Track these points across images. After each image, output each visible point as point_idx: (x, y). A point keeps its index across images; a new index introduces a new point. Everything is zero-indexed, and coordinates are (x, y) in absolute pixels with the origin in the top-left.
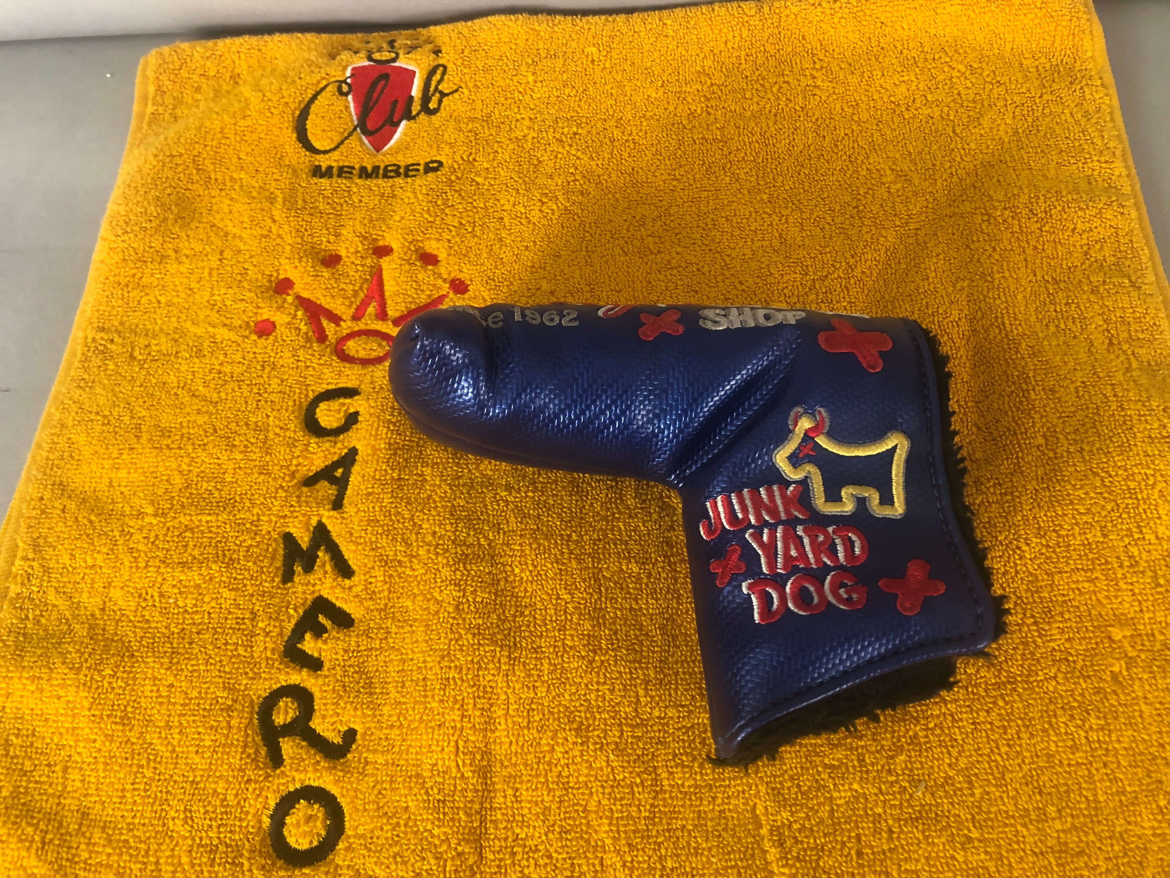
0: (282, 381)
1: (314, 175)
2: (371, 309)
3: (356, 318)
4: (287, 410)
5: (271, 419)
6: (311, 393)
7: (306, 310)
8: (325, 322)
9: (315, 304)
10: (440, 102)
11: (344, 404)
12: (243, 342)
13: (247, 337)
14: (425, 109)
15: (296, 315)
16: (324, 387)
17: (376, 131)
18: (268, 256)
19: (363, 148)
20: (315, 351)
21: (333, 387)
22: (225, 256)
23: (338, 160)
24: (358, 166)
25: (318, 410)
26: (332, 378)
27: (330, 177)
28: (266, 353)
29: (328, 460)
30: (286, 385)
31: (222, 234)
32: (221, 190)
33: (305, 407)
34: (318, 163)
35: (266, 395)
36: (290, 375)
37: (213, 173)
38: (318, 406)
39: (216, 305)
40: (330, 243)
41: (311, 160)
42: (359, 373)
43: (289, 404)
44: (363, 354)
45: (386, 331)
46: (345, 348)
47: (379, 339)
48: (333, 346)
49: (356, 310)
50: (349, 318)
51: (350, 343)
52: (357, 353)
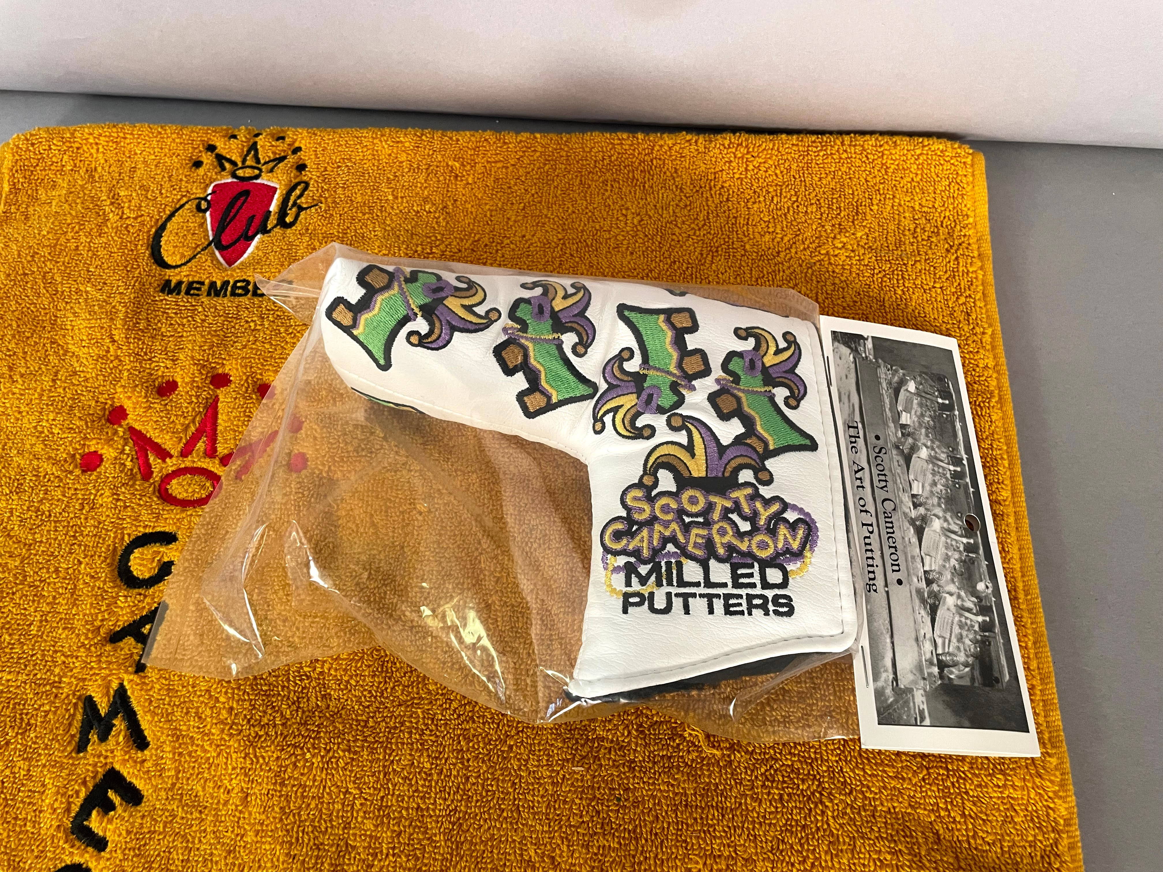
0: (100, 523)
1: (162, 291)
2: (201, 445)
4: (100, 556)
5: (83, 566)
6: (126, 537)
7: (135, 444)
8: (151, 458)
9: (146, 436)
10: (297, 215)
11: (158, 552)
12: (66, 476)
13: (71, 472)
14: (282, 223)
15: (124, 450)
16: (142, 531)
17: (231, 245)
18: (104, 381)
19: (215, 262)
20: (137, 490)
21: (151, 531)
22: (59, 377)
23: (188, 275)
24: (207, 282)
25: (132, 557)
26: (150, 521)
27: (178, 294)
28: (87, 489)
29: (136, 615)
30: (102, 528)
31: (61, 352)
32: (67, 303)
33: (119, 553)
34: (167, 278)
35: (81, 538)
36: (108, 516)
37: (60, 285)
38: (132, 552)
39: (42, 432)
40: (167, 368)
41: (160, 275)
42: (178, 517)
43: (103, 549)
44: (185, 495)
45: (212, 469)
46: (168, 487)
47: (204, 479)
48: (157, 485)
49: (185, 445)
50: (176, 454)
51: (174, 481)
52: (180, 493)
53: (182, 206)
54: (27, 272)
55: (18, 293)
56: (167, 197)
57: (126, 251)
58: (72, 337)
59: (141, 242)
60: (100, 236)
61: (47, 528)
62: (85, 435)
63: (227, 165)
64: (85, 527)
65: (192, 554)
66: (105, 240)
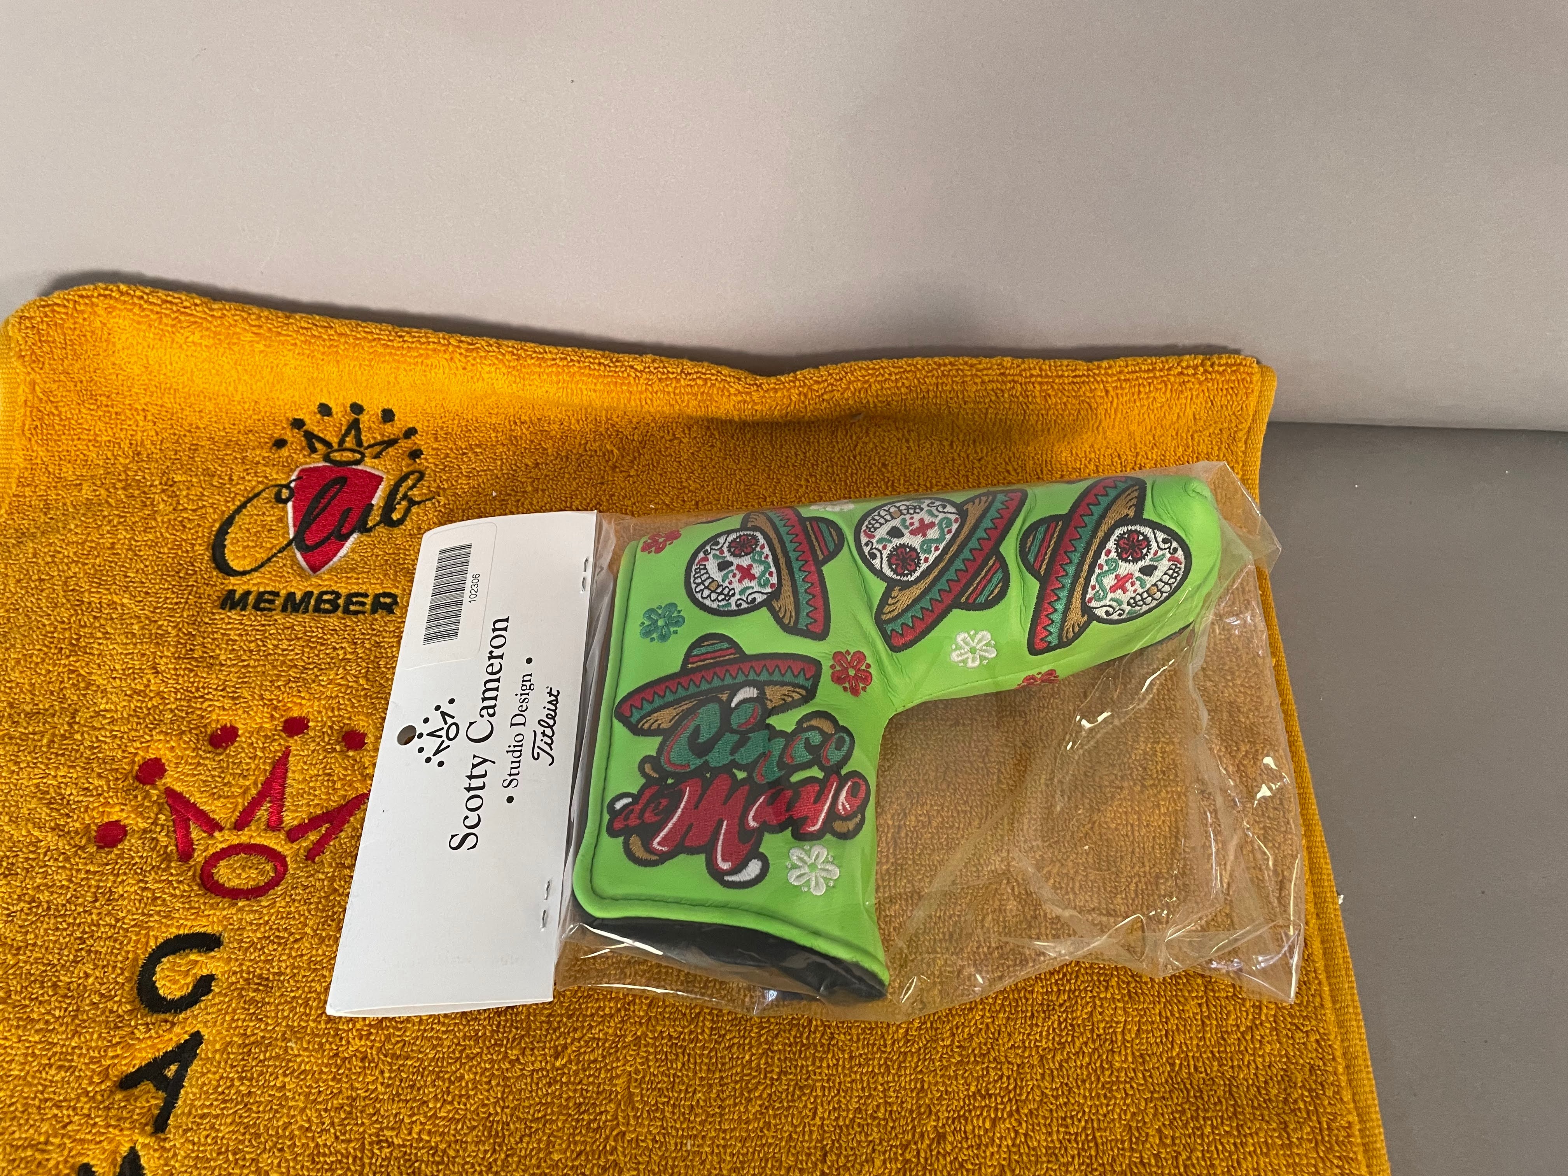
0: (117, 920)
1: (223, 606)
2: (262, 813)
3: (241, 824)
4: (114, 967)
5: (91, 980)
6: (152, 941)
7: (173, 810)
8: (194, 831)
9: (189, 801)
10: (408, 511)
11: (197, 962)
12: (76, 854)
13: (82, 848)
14: (387, 520)
15: (157, 819)
16: (174, 931)
17: (318, 545)
18: (138, 723)
19: (295, 568)
20: (172, 875)
21: (186, 932)
22: (77, 720)
23: (259, 584)
24: (283, 593)
25: (158, 969)
26: (187, 919)
27: (244, 609)
28: (103, 874)
29: (158, 1050)
30: (121, 927)
31: (82, 685)
32: (95, 617)
33: (140, 963)
34: (231, 587)
35: (90, 942)
36: (129, 911)
37: (86, 594)
38: (160, 962)
39: (47, 793)
40: (224, 709)
41: (222, 584)
42: (225, 913)
43: (120, 958)
44: (237, 881)
45: (275, 847)
46: (215, 871)
47: (262, 861)
48: (199, 868)
49: (241, 813)
50: (228, 826)
51: (222, 863)
52: (229, 879)
53: (257, 495)
54: (43, 577)
55: (29, 604)
56: (238, 484)
57: (180, 552)
58: (99, 665)
59: (199, 541)
60: (145, 531)
61: (45, 926)
62: (105, 798)
63: (318, 445)
64: (98, 926)
65: (241, 965)
66: (151, 536)
